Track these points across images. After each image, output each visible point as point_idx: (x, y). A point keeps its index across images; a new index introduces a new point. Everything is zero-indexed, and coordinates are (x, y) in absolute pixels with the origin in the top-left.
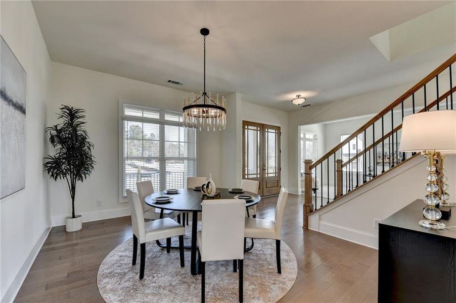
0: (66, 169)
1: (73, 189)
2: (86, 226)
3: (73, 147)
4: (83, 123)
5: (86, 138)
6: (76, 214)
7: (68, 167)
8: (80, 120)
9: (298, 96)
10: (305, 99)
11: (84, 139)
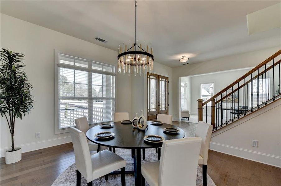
0: (4, 108)
1: (12, 125)
2: (25, 156)
3: (12, 87)
4: (22, 66)
5: (25, 80)
6: (15, 147)
7: (7, 106)
8: (19, 63)
9: (184, 57)
10: (188, 58)
11: (23, 81)
